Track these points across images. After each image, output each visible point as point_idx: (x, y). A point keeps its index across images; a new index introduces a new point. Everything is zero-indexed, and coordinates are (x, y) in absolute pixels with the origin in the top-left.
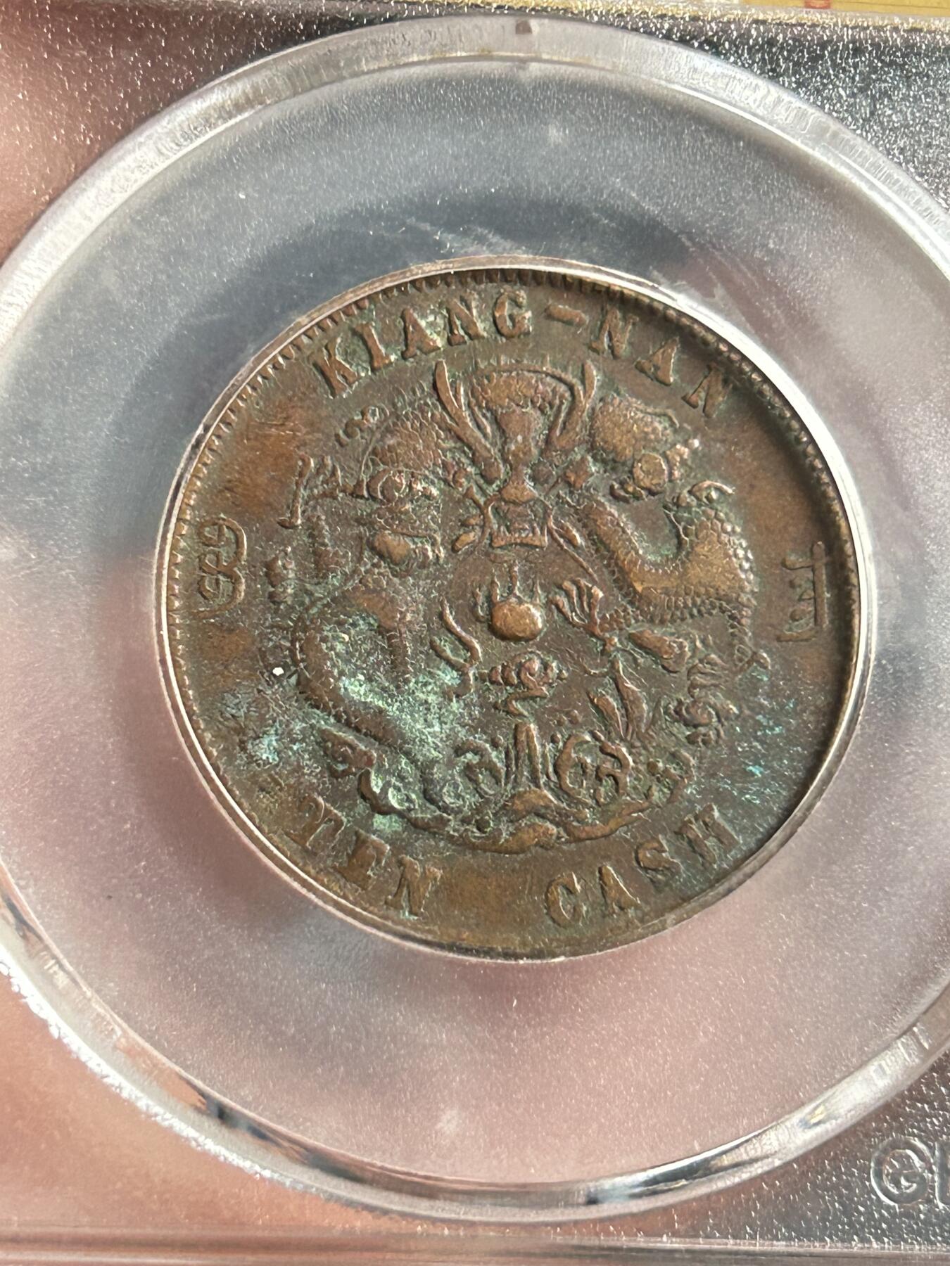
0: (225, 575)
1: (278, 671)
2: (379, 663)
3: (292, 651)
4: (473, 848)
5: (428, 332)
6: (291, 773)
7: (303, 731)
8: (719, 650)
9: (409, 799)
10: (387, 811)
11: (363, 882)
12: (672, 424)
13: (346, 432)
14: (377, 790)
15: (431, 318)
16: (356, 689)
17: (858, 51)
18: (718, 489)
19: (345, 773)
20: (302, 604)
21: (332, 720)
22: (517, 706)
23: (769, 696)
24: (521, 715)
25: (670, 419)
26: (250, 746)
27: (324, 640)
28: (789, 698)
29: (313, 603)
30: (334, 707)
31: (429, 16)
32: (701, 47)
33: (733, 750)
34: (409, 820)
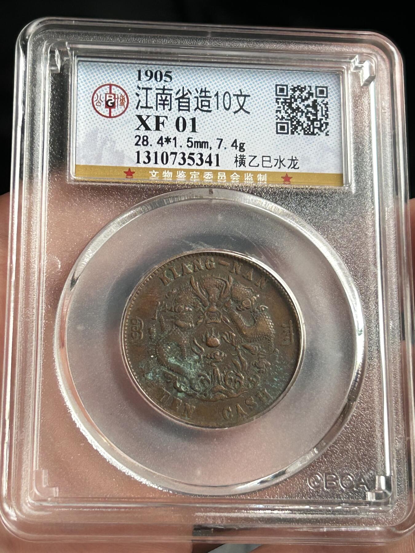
0: (138, 332)
1: (152, 356)
2: (178, 354)
3: (156, 351)
4: (203, 400)
5: (188, 269)
6: (156, 382)
7: (159, 371)
8: (265, 349)
9: (186, 388)
10: (181, 392)
11: (175, 410)
12: (252, 291)
13: (168, 295)
14: (178, 386)
15: (189, 265)
16: (172, 360)
17: (297, 195)
18: (264, 307)
19: (170, 382)
20: (158, 339)
21: (166, 369)
22: (214, 364)
23: (279, 361)
24: (215, 366)
25: (251, 290)
26: (145, 375)
27: (164, 348)
28: (284, 361)
29: (160, 339)
30: (167, 365)
31: (187, 188)
32: (257, 195)
33: (270, 374)
34: (187, 394)
